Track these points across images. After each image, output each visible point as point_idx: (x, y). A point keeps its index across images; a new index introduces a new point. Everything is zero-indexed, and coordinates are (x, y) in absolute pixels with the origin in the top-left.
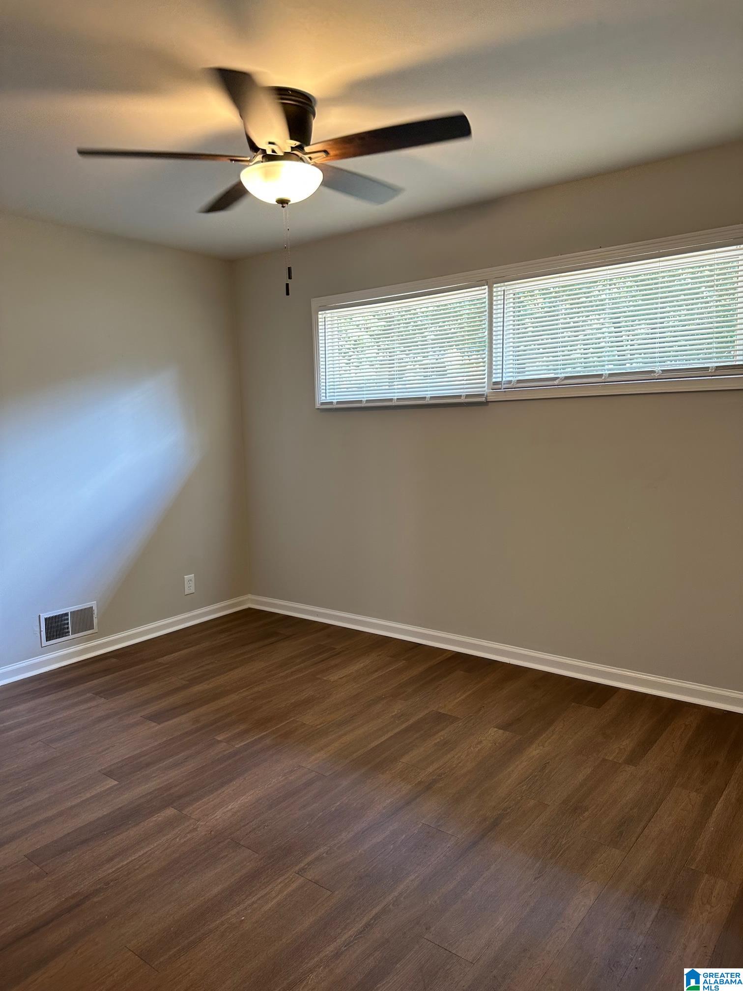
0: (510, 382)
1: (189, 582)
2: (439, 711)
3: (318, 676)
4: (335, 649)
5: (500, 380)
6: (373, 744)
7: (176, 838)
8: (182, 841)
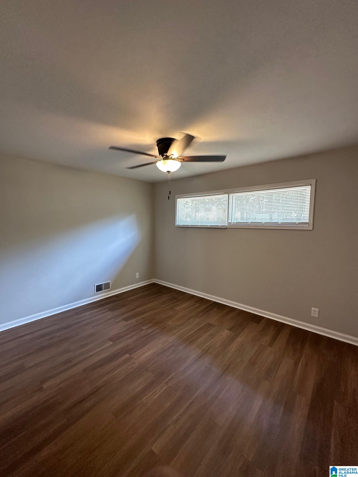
0: (234, 223)
1: (137, 275)
2: (210, 322)
3: (173, 308)
4: (178, 298)
5: (231, 222)
6: (189, 334)
7: (129, 366)
8: (131, 367)
